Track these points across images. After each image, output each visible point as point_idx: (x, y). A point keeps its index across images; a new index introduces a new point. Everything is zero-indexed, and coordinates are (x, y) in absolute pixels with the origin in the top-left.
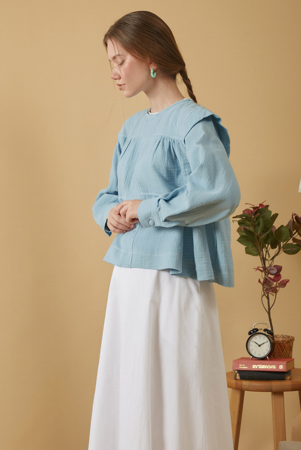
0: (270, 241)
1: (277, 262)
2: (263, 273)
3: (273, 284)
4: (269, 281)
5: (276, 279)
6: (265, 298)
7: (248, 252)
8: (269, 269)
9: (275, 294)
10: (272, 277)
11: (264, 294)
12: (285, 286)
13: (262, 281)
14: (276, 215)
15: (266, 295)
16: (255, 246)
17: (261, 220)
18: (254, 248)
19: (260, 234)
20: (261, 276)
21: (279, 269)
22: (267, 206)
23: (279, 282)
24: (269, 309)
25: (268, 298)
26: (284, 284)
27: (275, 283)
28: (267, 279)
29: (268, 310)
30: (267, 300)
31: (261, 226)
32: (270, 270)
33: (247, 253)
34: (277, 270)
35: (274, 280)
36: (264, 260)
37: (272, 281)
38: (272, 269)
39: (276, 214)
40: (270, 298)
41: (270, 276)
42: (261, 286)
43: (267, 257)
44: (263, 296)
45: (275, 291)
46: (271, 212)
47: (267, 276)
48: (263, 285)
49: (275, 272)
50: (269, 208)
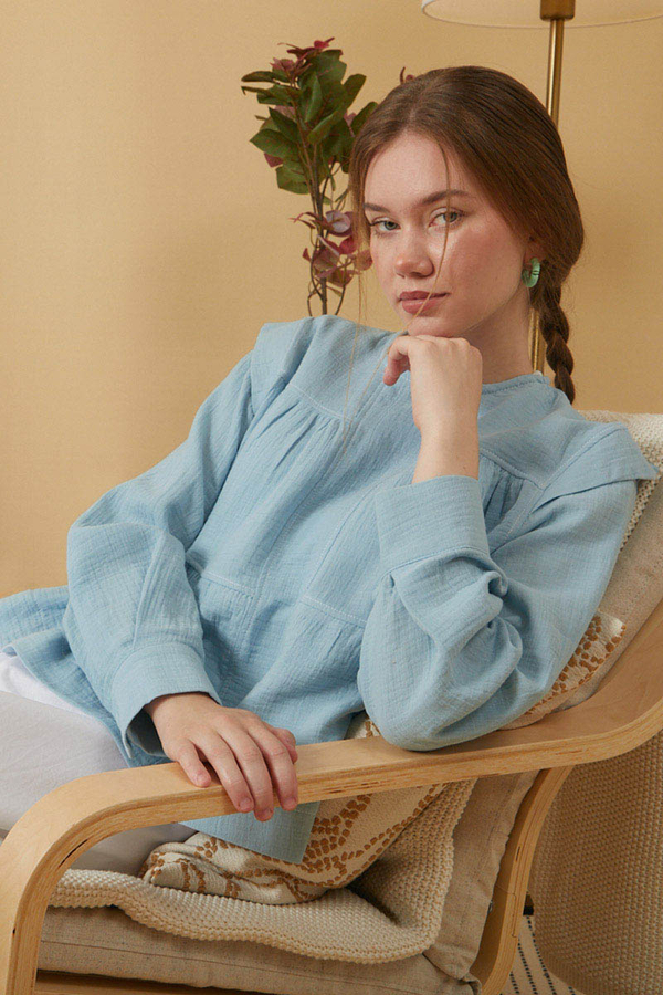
0: (337, 149)
2: (315, 232)
3: (338, 260)
4: (330, 254)
5: (346, 248)
6: (316, 299)
7: (285, 184)
8: (329, 219)
9: (341, 290)
10: (338, 241)
11: (316, 291)
13: (311, 255)
14: (357, 82)
15: (321, 291)
16: (300, 161)
17: (315, 83)
18: (296, 167)
19: (312, 123)
20: (308, 238)
22: (338, 53)
23: (352, 254)
25: (324, 298)
27: (343, 258)
28: (323, 247)
30: (320, 303)
31: (314, 97)
32: (334, 222)
33: (281, 186)
34: (349, 223)
35: (341, 250)
36: (319, 199)
37: (335, 252)
38: (338, 221)
39: (357, 75)
40: (328, 297)
41: (332, 238)
42: (308, 264)
43: (328, 194)
44: (313, 293)
45: (342, 279)
46: (344, 66)
47: (326, 240)
48: (313, 262)
49: (347, 228)
50: (342, 59)
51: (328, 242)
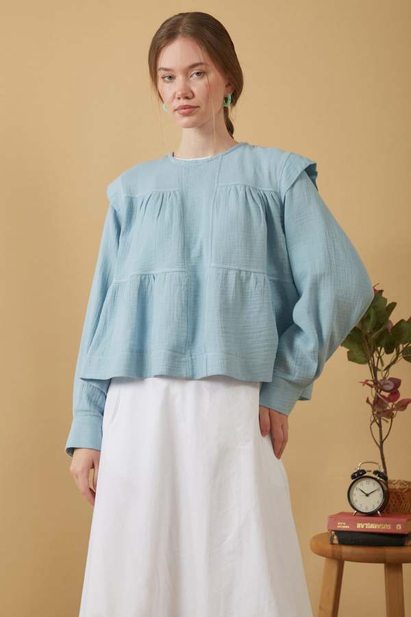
0: (383, 342)
1: (394, 373)
2: (374, 389)
3: (388, 405)
4: (382, 401)
5: (392, 399)
6: (375, 426)
7: (351, 358)
8: (382, 383)
9: (390, 420)
10: (387, 395)
11: (375, 420)
12: (405, 408)
13: (371, 400)
14: (393, 305)
15: (378, 421)
16: (363, 350)
17: (372, 312)
18: (361, 352)
19: (371, 333)
20: (370, 393)
21: (397, 383)
22: (382, 291)
23: (396, 402)
24: (382, 442)
25: (380, 425)
26: (403, 406)
27: (390, 404)
28: (378, 398)
29: (379, 444)
30: (378, 429)
31: (371, 319)
32: (384, 384)
33: (349, 360)
34: (393, 385)
35: (389, 400)
36: (375, 370)
37: (386, 401)
38: (387, 384)
39: (393, 303)
40: (382, 425)
41: (383, 393)
42: (369, 408)
43: (380, 366)
44: (373, 422)
45: (390, 415)
46: (386, 300)
47: (379, 394)
48: (373, 406)
49: (391, 388)
50: (384, 295)
51: (381, 396)
